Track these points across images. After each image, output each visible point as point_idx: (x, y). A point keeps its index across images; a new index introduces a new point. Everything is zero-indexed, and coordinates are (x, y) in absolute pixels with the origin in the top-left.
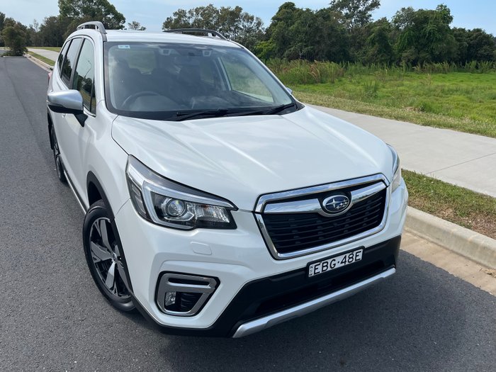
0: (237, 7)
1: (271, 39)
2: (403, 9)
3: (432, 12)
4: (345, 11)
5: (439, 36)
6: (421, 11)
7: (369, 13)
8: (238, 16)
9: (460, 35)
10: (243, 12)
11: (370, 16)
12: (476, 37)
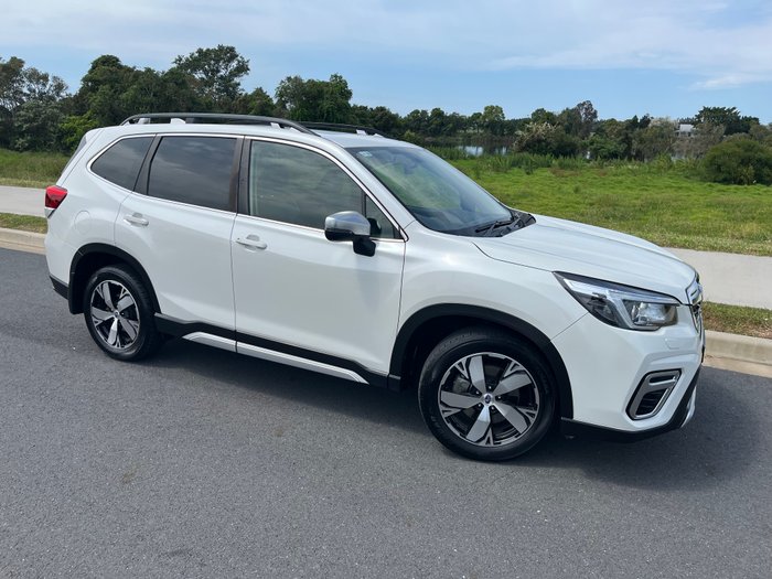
0: (14, 59)
1: (89, 113)
2: (289, 79)
3: (327, 84)
4: (199, 75)
5: (339, 116)
6: (311, 82)
7: (236, 80)
8: (17, 74)
9: (363, 115)
10: (25, 67)
11: (239, 84)
12: (381, 118)
